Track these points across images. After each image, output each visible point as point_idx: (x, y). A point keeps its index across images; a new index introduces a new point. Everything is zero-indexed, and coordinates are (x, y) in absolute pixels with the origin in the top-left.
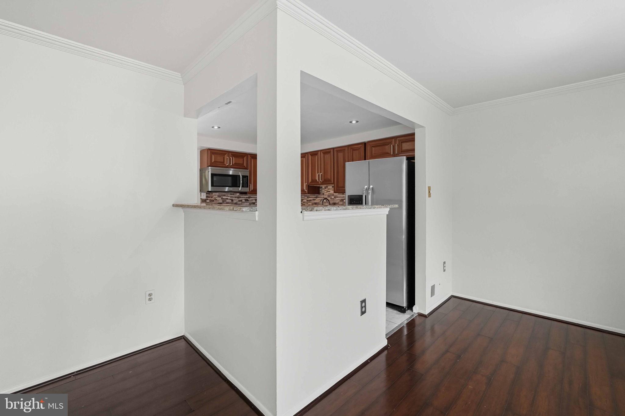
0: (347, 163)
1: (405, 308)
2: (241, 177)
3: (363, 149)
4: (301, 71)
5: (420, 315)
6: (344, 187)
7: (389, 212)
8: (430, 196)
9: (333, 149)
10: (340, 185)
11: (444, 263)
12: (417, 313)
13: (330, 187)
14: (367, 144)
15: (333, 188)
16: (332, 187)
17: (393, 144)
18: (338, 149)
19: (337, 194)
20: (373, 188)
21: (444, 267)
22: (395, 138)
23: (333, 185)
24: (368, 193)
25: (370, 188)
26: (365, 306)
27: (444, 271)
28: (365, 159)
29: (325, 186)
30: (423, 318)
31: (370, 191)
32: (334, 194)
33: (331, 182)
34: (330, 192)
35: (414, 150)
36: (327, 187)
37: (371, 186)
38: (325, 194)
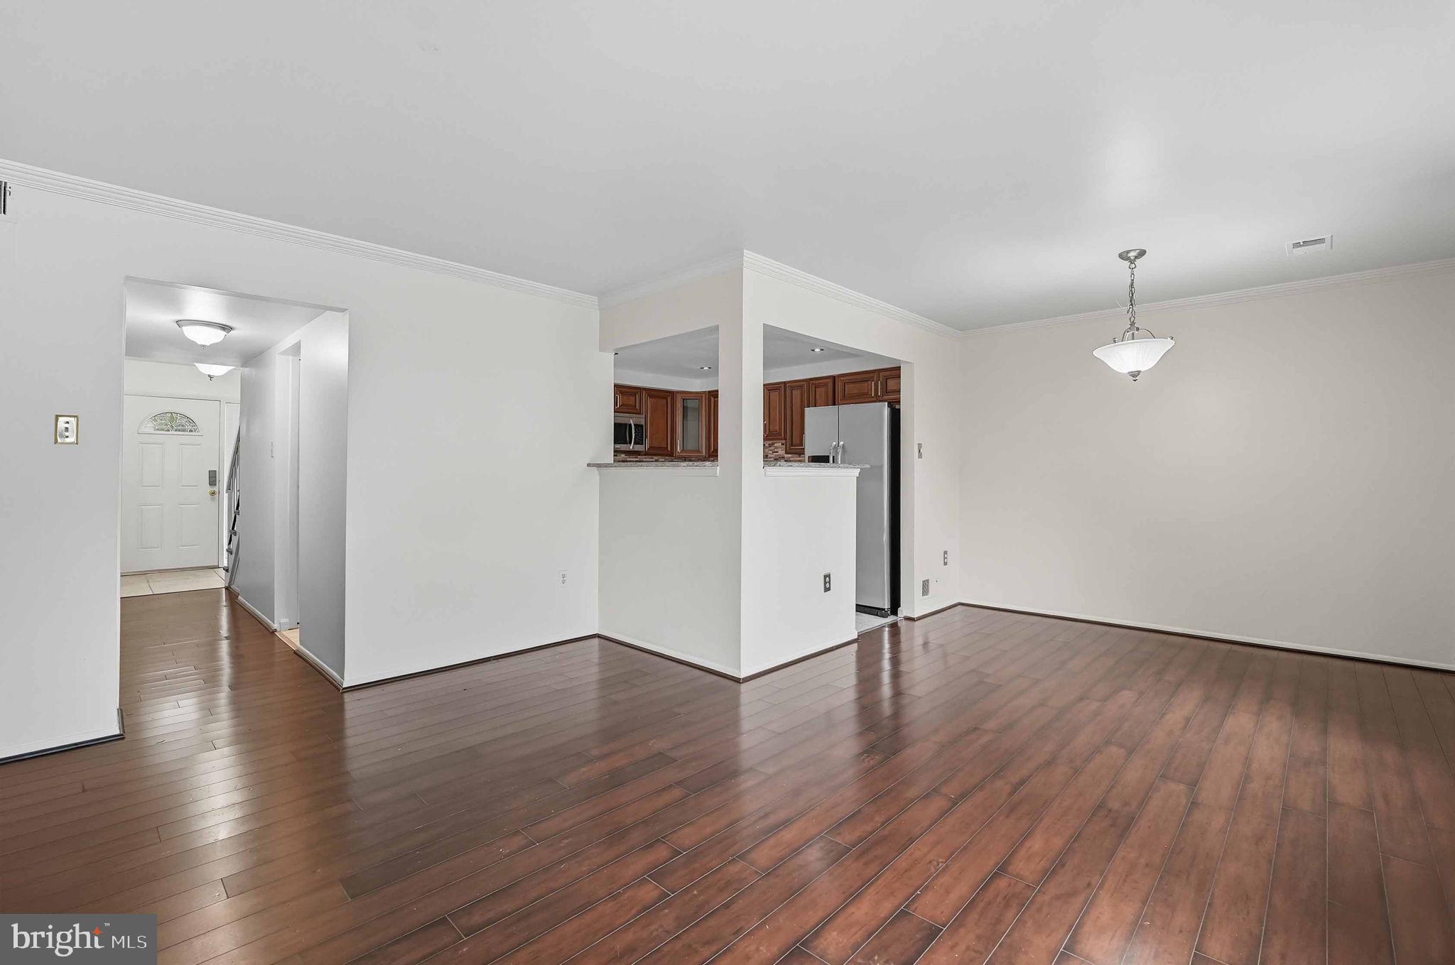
0: (807, 410)
1: (886, 611)
2: (633, 427)
3: (830, 385)
4: (764, 324)
5: (908, 618)
6: (801, 443)
7: (860, 473)
8: (920, 456)
9: (785, 383)
10: (796, 441)
11: (945, 552)
12: (903, 617)
13: (778, 444)
15: (784, 446)
16: (783, 444)
17: (875, 380)
18: (794, 384)
19: (790, 455)
20: (843, 448)
21: (945, 558)
22: (879, 372)
23: (784, 442)
24: (837, 453)
25: (839, 444)
26: (829, 582)
27: (945, 563)
28: (834, 404)
29: (770, 442)
30: (911, 623)
31: (840, 450)
32: (786, 456)
33: (781, 435)
34: (777, 452)
35: (899, 391)
36: (773, 444)
37: (841, 443)
38: (769, 456)
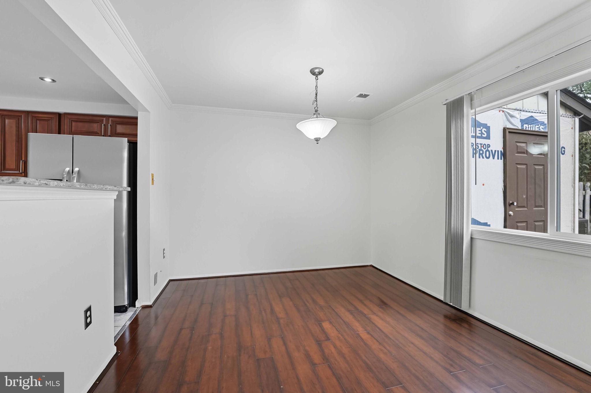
0: (31, 134)
1: (126, 306)
5: (145, 307)
7: (117, 196)
8: (153, 184)
11: (164, 250)
12: (141, 307)
14: (62, 116)
17: (104, 123)
20: (79, 172)
21: (164, 253)
22: (108, 117)
25: (74, 171)
27: (164, 257)
28: (61, 133)
30: (147, 310)
31: (75, 175)
37: (76, 169)
